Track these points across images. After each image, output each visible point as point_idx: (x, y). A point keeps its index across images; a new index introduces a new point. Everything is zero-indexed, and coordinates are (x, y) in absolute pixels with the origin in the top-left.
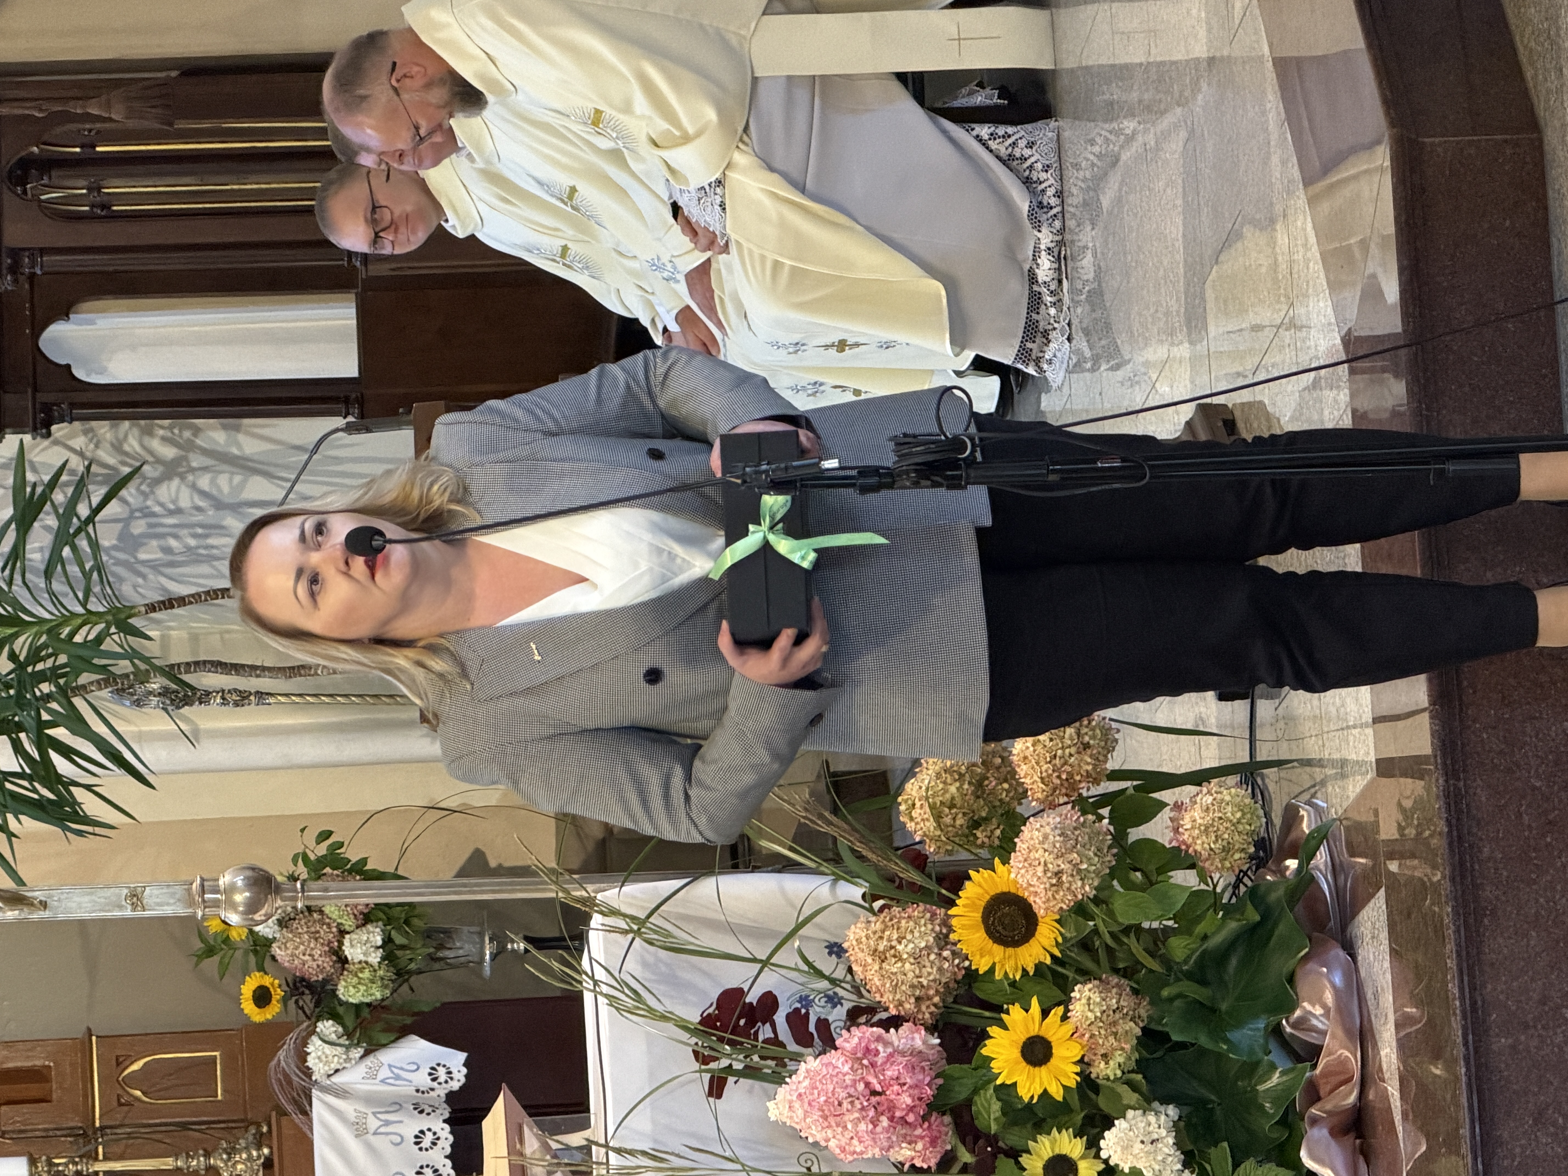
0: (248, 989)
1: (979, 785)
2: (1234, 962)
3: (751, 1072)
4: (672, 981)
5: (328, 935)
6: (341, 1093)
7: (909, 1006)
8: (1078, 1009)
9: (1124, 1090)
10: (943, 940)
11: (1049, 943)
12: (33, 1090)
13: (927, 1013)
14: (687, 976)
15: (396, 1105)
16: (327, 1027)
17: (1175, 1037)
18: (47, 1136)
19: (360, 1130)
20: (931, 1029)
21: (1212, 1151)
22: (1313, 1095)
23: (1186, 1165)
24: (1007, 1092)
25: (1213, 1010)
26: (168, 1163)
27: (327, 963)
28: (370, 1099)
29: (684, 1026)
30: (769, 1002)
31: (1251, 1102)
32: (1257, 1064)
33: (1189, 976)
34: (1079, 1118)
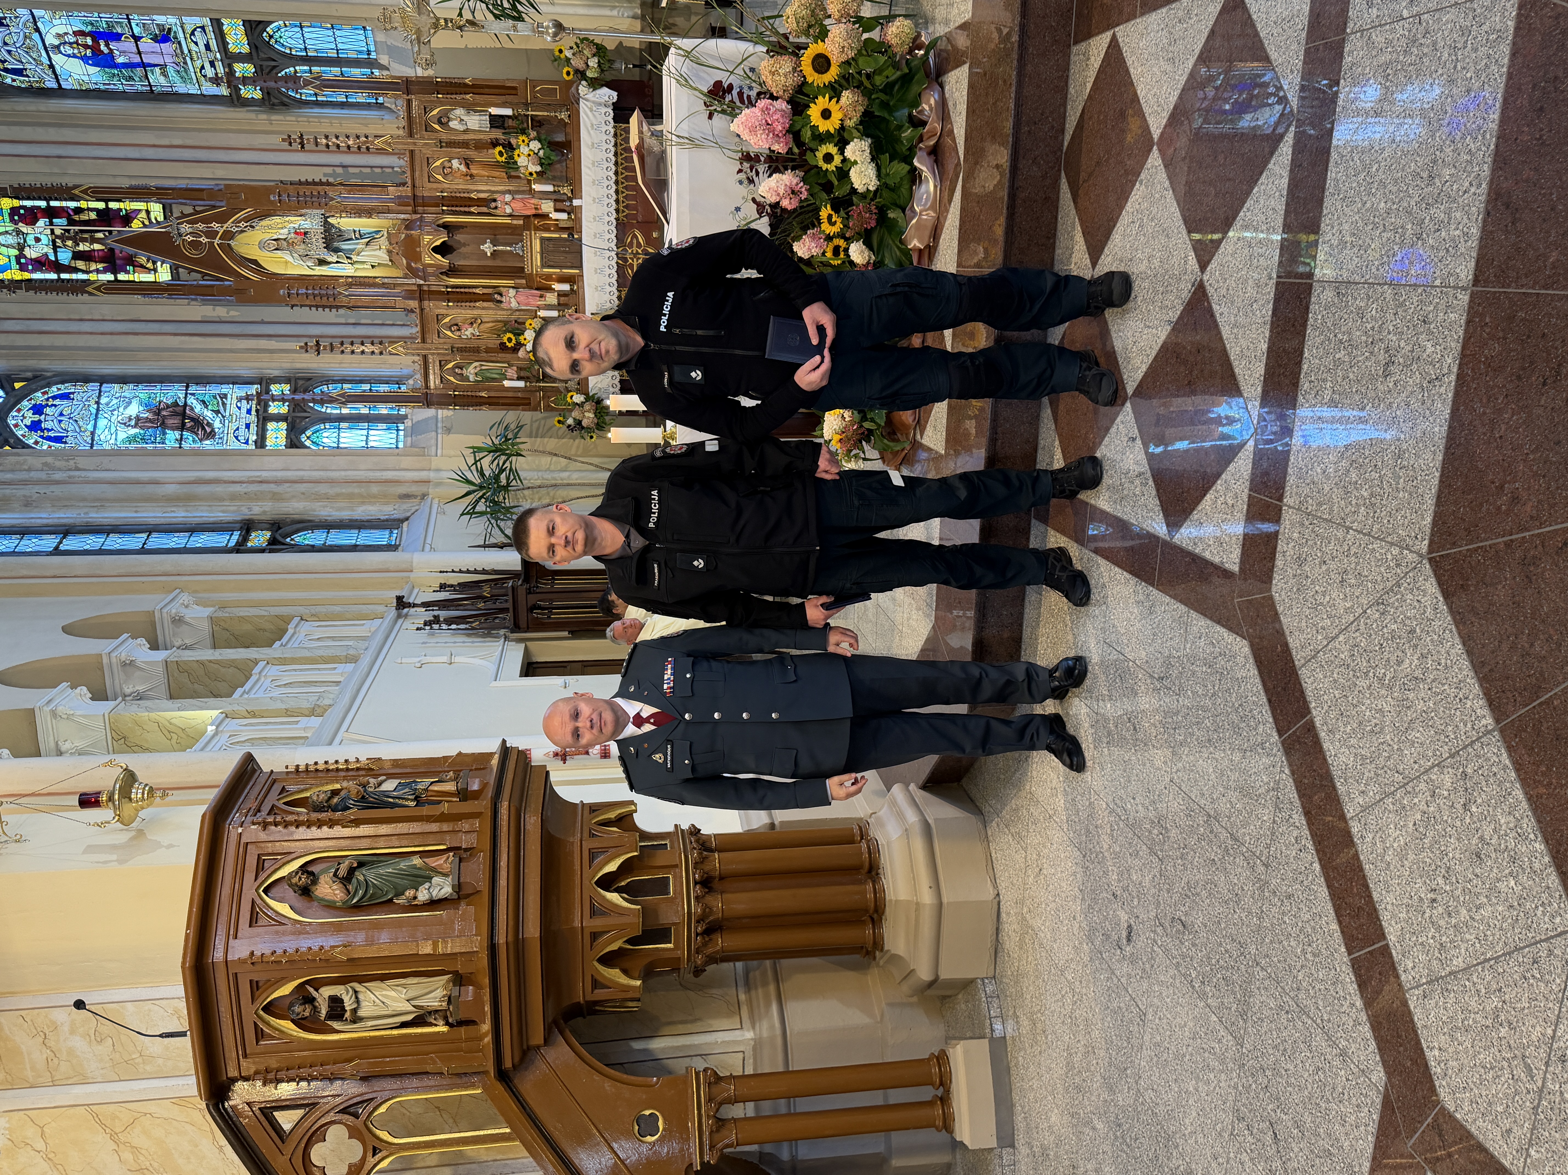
0: (565, 71)
1: (813, 11)
2: (897, 87)
3: (723, 112)
4: (697, 76)
5: (584, 58)
6: (587, 100)
7: (781, 93)
8: (843, 100)
9: (855, 132)
10: (794, 70)
11: (834, 74)
12: (513, 92)
13: (786, 96)
14: (702, 74)
15: (600, 104)
16: (584, 83)
17: (876, 114)
18: (517, 104)
19: (591, 110)
20: (788, 102)
21: (882, 157)
22: (921, 139)
23: (872, 160)
24: (815, 128)
25: (888, 104)
26: (546, 114)
27: (584, 66)
28: (594, 102)
29: (701, 92)
30: (731, 87)
31: (898, 140)
32: (902, 126)
33: (881, 91)
34: (836, 140)
